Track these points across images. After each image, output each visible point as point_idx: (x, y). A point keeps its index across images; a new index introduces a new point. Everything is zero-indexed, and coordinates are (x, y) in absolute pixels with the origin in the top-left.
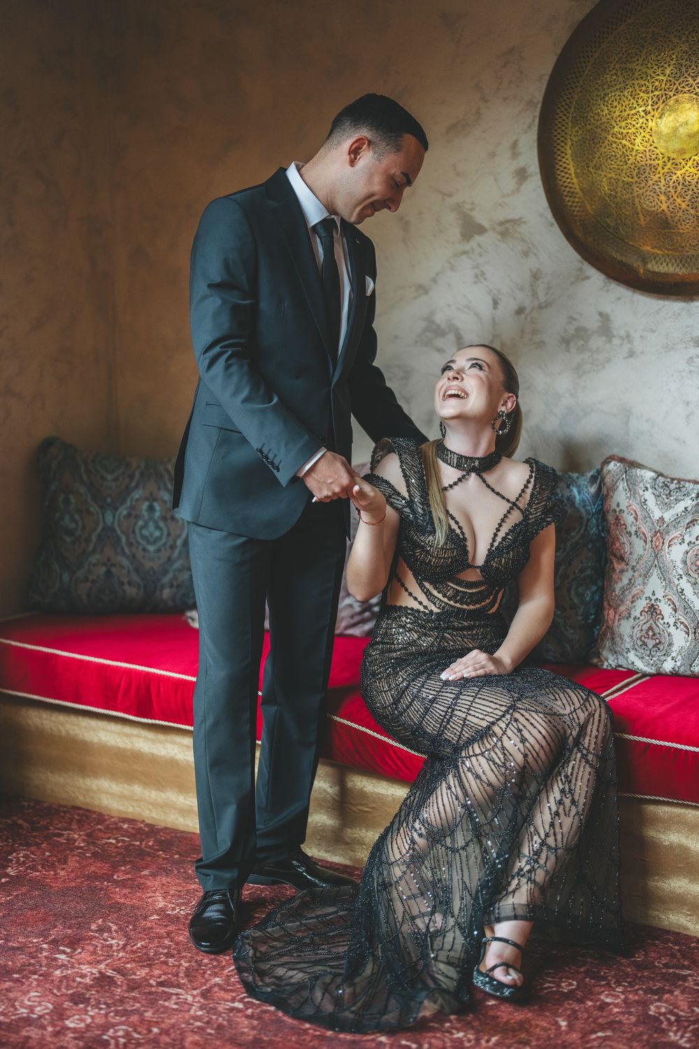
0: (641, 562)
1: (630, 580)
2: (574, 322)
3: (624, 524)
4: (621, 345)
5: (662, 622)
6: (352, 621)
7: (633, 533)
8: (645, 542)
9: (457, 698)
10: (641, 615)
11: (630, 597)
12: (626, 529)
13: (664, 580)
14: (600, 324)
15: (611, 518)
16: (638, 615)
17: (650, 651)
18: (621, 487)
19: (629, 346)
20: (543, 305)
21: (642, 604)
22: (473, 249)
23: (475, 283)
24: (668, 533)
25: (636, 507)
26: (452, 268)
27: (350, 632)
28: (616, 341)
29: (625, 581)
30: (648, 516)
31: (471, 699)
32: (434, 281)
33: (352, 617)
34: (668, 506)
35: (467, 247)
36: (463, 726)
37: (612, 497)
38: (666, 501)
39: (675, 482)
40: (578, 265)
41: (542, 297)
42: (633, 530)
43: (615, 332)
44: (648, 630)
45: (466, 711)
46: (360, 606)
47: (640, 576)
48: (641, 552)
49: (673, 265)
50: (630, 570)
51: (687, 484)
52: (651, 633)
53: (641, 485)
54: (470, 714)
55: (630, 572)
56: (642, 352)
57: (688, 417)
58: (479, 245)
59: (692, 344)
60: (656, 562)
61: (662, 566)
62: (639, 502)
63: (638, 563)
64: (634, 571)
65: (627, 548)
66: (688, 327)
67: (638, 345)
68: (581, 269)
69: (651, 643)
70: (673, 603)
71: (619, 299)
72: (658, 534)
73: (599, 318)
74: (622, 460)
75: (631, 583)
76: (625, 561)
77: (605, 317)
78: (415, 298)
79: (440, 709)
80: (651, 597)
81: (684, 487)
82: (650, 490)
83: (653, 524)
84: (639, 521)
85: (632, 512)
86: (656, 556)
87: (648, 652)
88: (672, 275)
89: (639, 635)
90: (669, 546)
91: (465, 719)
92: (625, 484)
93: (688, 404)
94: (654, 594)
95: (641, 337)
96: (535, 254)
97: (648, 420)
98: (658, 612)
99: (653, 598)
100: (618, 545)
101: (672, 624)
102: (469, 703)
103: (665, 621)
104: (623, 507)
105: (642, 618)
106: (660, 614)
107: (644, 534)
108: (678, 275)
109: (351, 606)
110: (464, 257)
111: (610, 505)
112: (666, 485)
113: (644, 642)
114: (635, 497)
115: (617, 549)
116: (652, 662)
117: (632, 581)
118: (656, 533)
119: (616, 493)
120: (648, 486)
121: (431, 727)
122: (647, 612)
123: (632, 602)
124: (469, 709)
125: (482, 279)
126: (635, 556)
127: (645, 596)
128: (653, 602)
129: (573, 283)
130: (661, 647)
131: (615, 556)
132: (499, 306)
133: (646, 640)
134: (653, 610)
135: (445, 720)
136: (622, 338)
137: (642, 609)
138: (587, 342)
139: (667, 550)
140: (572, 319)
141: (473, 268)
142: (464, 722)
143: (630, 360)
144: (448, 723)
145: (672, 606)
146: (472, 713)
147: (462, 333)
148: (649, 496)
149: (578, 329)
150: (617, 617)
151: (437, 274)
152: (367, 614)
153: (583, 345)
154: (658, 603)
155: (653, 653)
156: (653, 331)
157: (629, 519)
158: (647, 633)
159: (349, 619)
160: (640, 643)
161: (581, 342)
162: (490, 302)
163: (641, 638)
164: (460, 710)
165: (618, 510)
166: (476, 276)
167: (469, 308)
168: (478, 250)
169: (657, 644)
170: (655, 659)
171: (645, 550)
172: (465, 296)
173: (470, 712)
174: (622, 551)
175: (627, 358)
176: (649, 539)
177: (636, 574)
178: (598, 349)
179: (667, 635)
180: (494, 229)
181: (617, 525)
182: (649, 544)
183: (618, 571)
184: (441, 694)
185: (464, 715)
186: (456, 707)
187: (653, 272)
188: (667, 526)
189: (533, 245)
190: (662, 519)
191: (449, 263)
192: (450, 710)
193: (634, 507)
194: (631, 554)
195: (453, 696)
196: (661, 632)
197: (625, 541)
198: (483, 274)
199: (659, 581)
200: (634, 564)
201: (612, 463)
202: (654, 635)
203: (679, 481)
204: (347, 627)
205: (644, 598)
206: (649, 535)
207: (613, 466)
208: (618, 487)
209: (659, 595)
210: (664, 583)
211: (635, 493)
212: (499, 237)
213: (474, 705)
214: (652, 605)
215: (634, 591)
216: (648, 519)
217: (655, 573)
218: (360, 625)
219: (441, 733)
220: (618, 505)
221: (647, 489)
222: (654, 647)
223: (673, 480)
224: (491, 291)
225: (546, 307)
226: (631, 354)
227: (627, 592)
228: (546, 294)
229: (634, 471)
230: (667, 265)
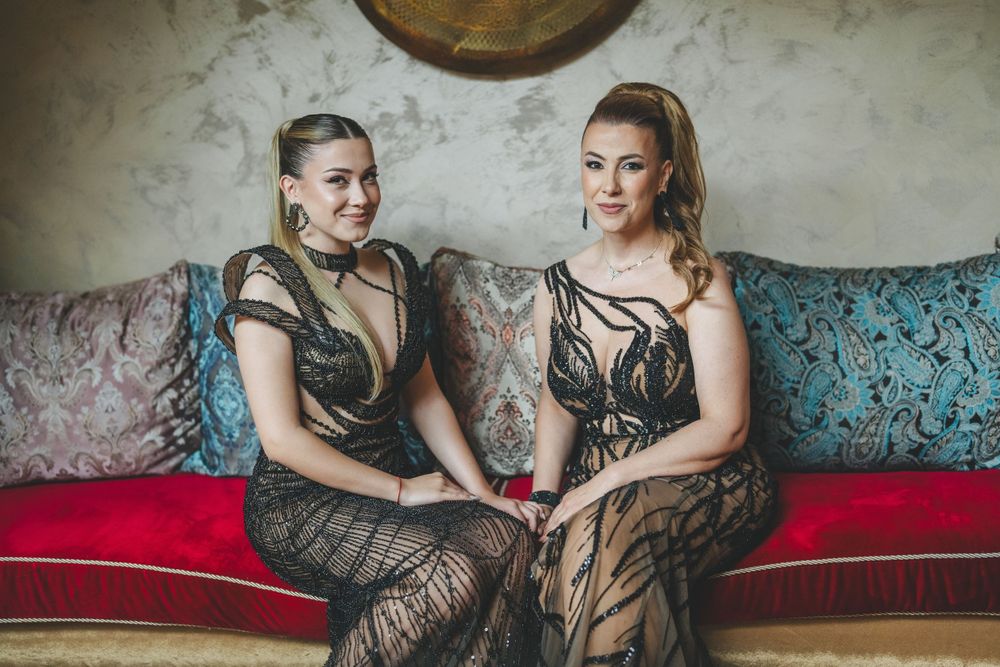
0: (490, 359)
1: (480, 379)
2: (377, 108)
3: (467, 320)
4: (431, 130)
5: (521, 420)
6: (155, 459)
7: (478, 327)
8: (494, 336)
9: (372, 536)
10: (497, 414)
11: (482, 397)
12: (470, 324)
13: (520, 375)
14: (405, 108)
15: (449, 314)
16: (494, 416)
17: (510, 451)
18: (459, 281)
19: (439, 131)
20: (341, 90)
21: (496, 403)
22: (254, 31)
23: (259, 69)
24: (517, 325)
25: (478, 300)
26: (231, 53)
27: (154, 471)
28: (424, 126)
29: (475, 381)
30: (493, 310)
31: (390, 539)
32: (211, 68)
33: (155, 454)
34: (513, 296)
35: (247, 29)
36: (379, 570)
37: (450, 292)
38: (511, 291)
39: (514, 271)
40: (378, 45)
41: (338, 83)
42: (478, 325)
43: (424, 116)
44: (506, 431)
45: (383, 553)
46: (164, 441)
47: (492, 373)
48: (490, 348)
49: (488, 42)
50: (478, 369)
51: (528, 273)
52: (509, 433)
53: (481, 276)
54: (388, 557)
55: (479, 371)
56: (455, 137)
57: (509, 203)
58: (261, 26)
59: (508, 125)
60: (508, 357)
61: (514, 360)
62: (480, 294)
63: (487, 360)
64: (484, 369)
65: (473, 345)
66: (502, 107)
67: (449, 129)
68: (381, 50)
69: (510, 444)
70: (532, 399)
71: (425, 81)
72: (508, 327)
73: (405, 102)
74: (453, 252)
75: (481, 382)
76: (471, 359)
77: (411, 101)
78: (189, 88)
79: (351, 549)
80: (506, 394)
81: (525, 275)
82: (491, 280)
83: (500, 316)
84: (484, 314)
85: (475, 306)
86: (508, 351)
87: (507, 454)
88: (488, 52)
89: (496, 436)
90: (521, 338)
91: (382, 562)
92: (464, 277)
93: (507, 188)
94: (509, 391)
95: (453, 121)
96: (328, 35)
97: (466, 209)
98: (516, 410)
99: (509, 395)
100: (461, 342)
101: (531, 421)
102: (387, 544)
103: (525, 418)
104: (464, 301)
105: (498, 418)
106: (519, 412)
107: (491, 328)
108: (494, 52)
109: (152, 442)
110: (244, 40)
111: (448, 301)
112: (507, 275)
113: (502, 443)
114: (476, 290)
115: (461, 347)
116: (511, 464)
117: (483, 380)
118: (505, 326)
119: (454, 288)
120: (489, 277)
121: (339, 568)
122: (503, 411)
123: (485, 402)
124: (387, 551)
125: (267, 64)
126: (484, 353)
127: (499, 394)
128: (509, 399)
129: (372, 65)
130: (522, 446)
131: (458, 355)
132: (289, 94)
133: (504, 441)
134: (509, 408)
135: (358, 562)
136: (432, 123)
137: (497, 409)
138: (393, 127)
139: (519, 343)
140: (374, 104)
141: (256, 52)
142: (381, 566)
143: (443, 145)
144: (361, 566)
145: (531, 402)
146: (391, 555)
147: (247, 125)
148: (491, 287)
149: (382, 115)
150: (469, 420)
151: (214, 60)
152: (172, 448)
153: (388, 132)
154: (515, 400)
155: (513, 454)
156: (464, 113)
157: (473, 314)
158: (505, 434)
159: (151, 457)
160: (498, 445)
161: (386, 129)
162: (279, 89)
163: (499, 440)
164: (376, 552)
165: (458, 305)
166: (260, 61)
167: (254, 98)
168: (260, 32)
169: (517, 444)
170: (515, 460)
171: (494, 345)
172: (248, 84)
173: (388, 554)
174: (467, 349)
175: (437, 144)
176: (498, 334)
177: (486, 372)
178: (406, 135)
179: (527, 432)
180: (277, 8)
181: (459, 322)
182: (498, 339)
183: (463, 371)
184: (350, 531)
185: (380, 558)
186: (371, 548)
187: (468, 50)
188: (516, 318)
189: (324, 25)
190: (509, 311)
191: (227, 47)
192: (364, 551)
193: (475, 301)
194: (478, 350)
195: (368, 534)
196: (521, 431)
197: (470, 337)
198: (268, 59)
199: (513, 377)
200: (483, 361)
201: (445, 256)
202: (514, 434)
203: (518, 269)
204: (150, 466)
205: (498, 397)
206: (497, 330)
207: (445, 258)
208: (455, 281)
209: (515, 391)
210: (519, 378)
211: (476, 286)
212: (284, 17)
213: (393, 546)
214: (509, 403)
215: (486, 390)
216: (494, 312)
217: (508, 368)
218: (165, 462)
219: (351, 576)
220: (458, 300)
221: (488, 280)
222: (514, 447)
223: (511, 268)
224: (278, 77)
225: (344, 92)
226: (443, 139)
227: (478, 392)
228: (343, 78)
229: (470, 262)
230: (482, 41)
